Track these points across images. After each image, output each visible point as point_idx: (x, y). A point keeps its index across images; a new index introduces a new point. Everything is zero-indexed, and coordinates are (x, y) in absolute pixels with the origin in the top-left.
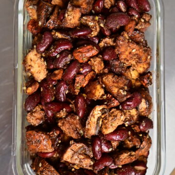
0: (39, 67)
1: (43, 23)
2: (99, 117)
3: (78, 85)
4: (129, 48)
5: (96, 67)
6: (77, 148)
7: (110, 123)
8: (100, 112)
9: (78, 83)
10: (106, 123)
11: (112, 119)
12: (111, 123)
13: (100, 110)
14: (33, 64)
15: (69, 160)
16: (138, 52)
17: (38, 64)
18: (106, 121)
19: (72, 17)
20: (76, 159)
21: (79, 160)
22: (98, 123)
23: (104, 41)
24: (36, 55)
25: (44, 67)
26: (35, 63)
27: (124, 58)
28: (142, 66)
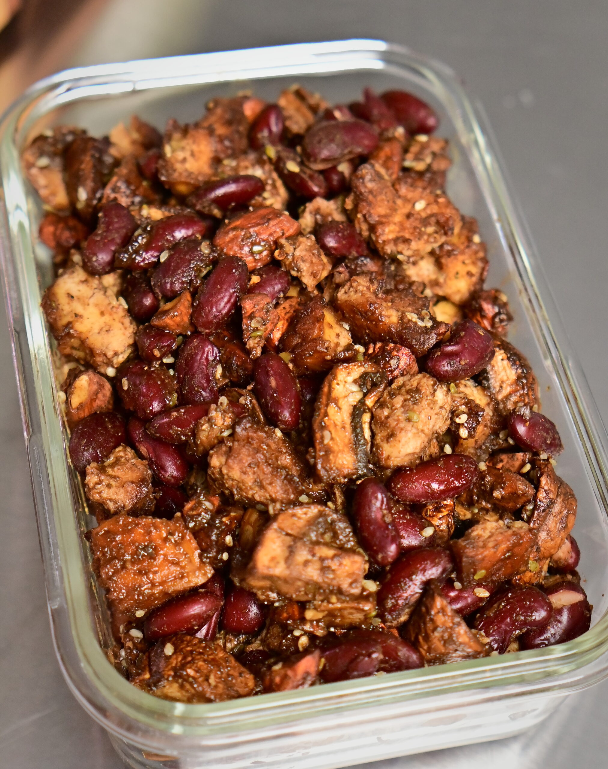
0: (102, 314)
1: (94, 191)
2: (355, 407)
3: (254, 324)
4: (399, 202)
5: (304, 266)
6: (302, 523)
7: (399, 413)
8: (355, 388)
9: (251, 317)
10: (387, 417)
11: (405, 400)
12: (406, 412)
13: (355, 382)
14: (78, 308)
15: (279, 570)
16: (435, 209)
17: (96, 305)
18: (386, 412)
19: (187, 154)
20: (306, 563)
21: (317, 565)
22: (356, 426)
23: (310, 206)
24: (86, 281)
25: (121, 313)
26: (86, 304)
27: (391, 236)
28: (462, 270)
